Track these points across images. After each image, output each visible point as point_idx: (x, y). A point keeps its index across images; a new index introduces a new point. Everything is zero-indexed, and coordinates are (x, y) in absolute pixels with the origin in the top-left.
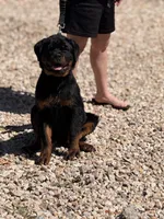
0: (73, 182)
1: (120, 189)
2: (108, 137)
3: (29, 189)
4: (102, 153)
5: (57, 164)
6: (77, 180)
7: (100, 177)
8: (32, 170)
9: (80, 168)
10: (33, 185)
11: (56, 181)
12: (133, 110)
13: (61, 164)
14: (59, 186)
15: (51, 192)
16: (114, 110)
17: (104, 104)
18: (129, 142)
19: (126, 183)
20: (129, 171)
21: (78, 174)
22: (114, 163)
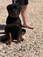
0: (19, 50)
1: (35, 52)
2: (29, 36)
3: (5, 53)
4: (27, 41)
5: (13, 45)
6: (21, 50)
7: (28, 49)
8: (5, 47)
9: (21, 46)
10: (6, 51)
11: (14, 50)
12: (35, 29)
13: (15, 45)
14: (15, 52)
15: (13, 54)
16: (29, 29)
17: (26, 27)
18: (36, 38)
19: (37, 50)
20: (37, 47)
21: (21, 48)
22: (32, 44)
